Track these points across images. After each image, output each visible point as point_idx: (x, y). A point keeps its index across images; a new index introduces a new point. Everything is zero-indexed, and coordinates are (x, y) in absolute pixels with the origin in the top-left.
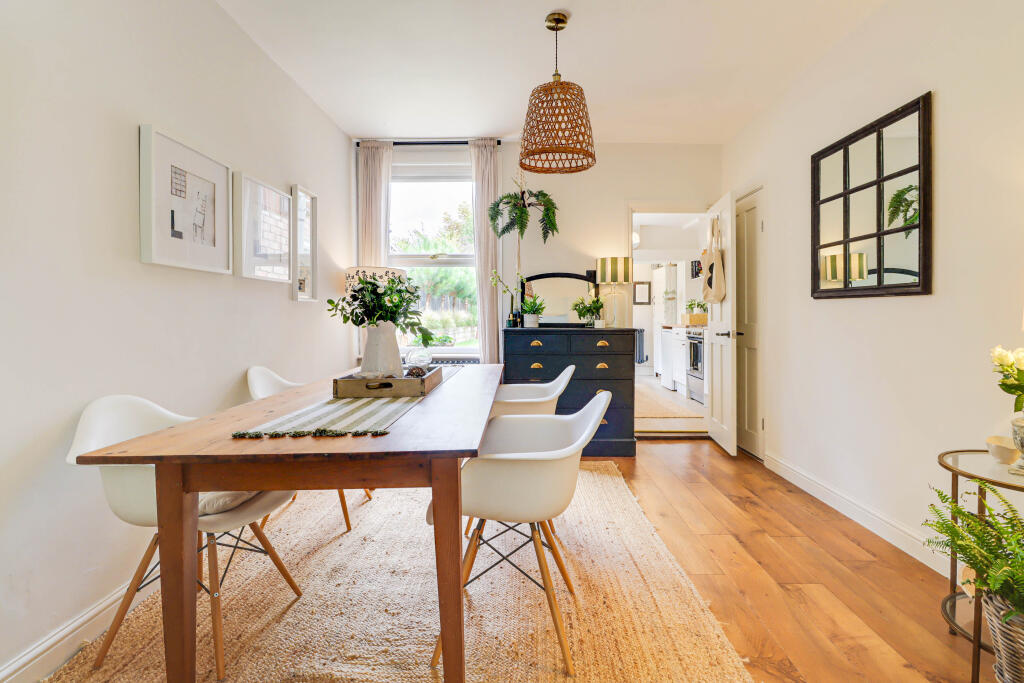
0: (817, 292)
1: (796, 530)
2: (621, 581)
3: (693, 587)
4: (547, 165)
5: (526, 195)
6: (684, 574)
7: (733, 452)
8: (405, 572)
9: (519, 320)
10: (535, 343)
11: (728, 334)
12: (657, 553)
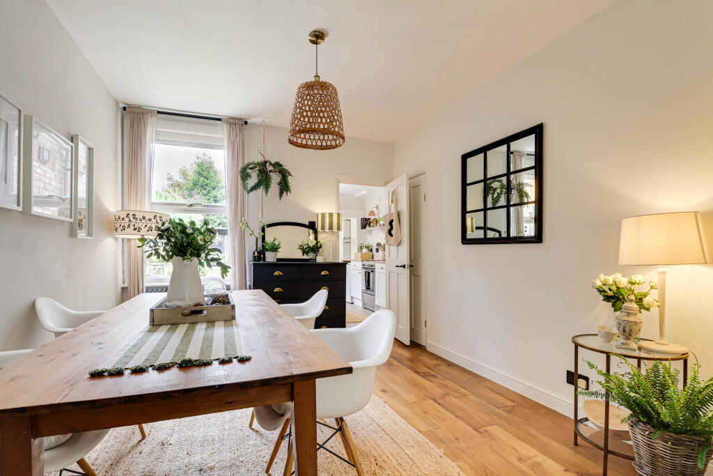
0: (465, 241)
1: (466, 392)
2: (380, 445)
3: (427, 441)
4: (304, 142)
5: (268, 164)
6: (418, 433)
7: (408, 343)
8: (212, 469)
9: (262, 256)
10: (277, 273)
11: (404, 266)
12: (394, 420)
